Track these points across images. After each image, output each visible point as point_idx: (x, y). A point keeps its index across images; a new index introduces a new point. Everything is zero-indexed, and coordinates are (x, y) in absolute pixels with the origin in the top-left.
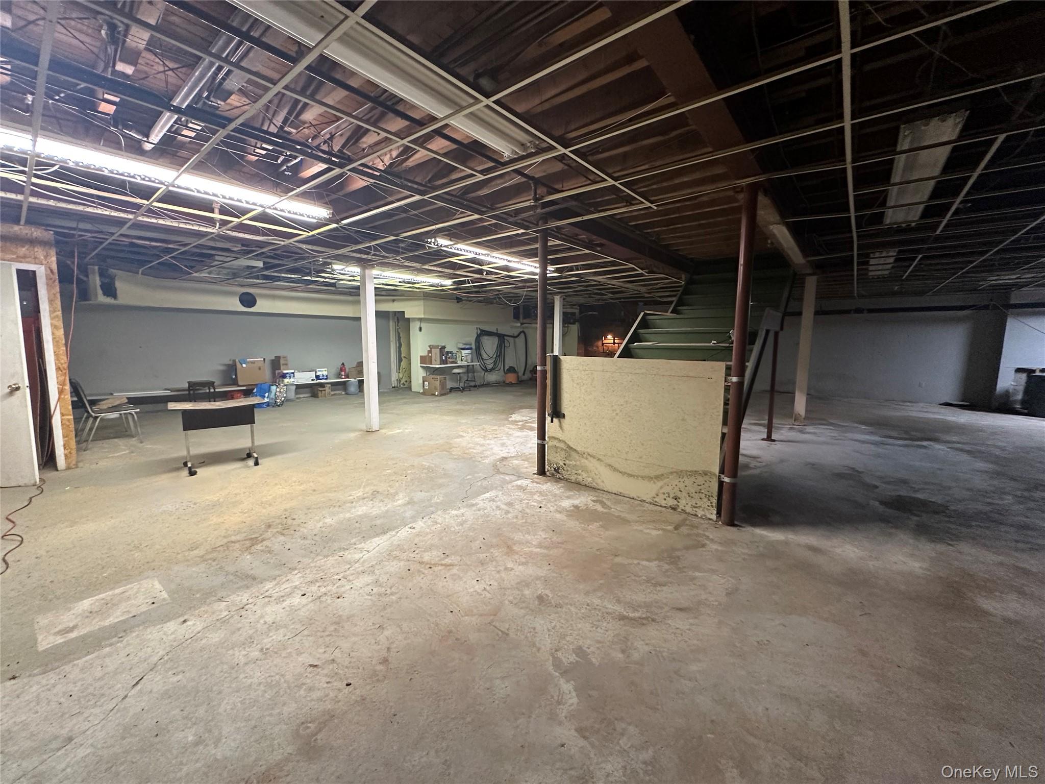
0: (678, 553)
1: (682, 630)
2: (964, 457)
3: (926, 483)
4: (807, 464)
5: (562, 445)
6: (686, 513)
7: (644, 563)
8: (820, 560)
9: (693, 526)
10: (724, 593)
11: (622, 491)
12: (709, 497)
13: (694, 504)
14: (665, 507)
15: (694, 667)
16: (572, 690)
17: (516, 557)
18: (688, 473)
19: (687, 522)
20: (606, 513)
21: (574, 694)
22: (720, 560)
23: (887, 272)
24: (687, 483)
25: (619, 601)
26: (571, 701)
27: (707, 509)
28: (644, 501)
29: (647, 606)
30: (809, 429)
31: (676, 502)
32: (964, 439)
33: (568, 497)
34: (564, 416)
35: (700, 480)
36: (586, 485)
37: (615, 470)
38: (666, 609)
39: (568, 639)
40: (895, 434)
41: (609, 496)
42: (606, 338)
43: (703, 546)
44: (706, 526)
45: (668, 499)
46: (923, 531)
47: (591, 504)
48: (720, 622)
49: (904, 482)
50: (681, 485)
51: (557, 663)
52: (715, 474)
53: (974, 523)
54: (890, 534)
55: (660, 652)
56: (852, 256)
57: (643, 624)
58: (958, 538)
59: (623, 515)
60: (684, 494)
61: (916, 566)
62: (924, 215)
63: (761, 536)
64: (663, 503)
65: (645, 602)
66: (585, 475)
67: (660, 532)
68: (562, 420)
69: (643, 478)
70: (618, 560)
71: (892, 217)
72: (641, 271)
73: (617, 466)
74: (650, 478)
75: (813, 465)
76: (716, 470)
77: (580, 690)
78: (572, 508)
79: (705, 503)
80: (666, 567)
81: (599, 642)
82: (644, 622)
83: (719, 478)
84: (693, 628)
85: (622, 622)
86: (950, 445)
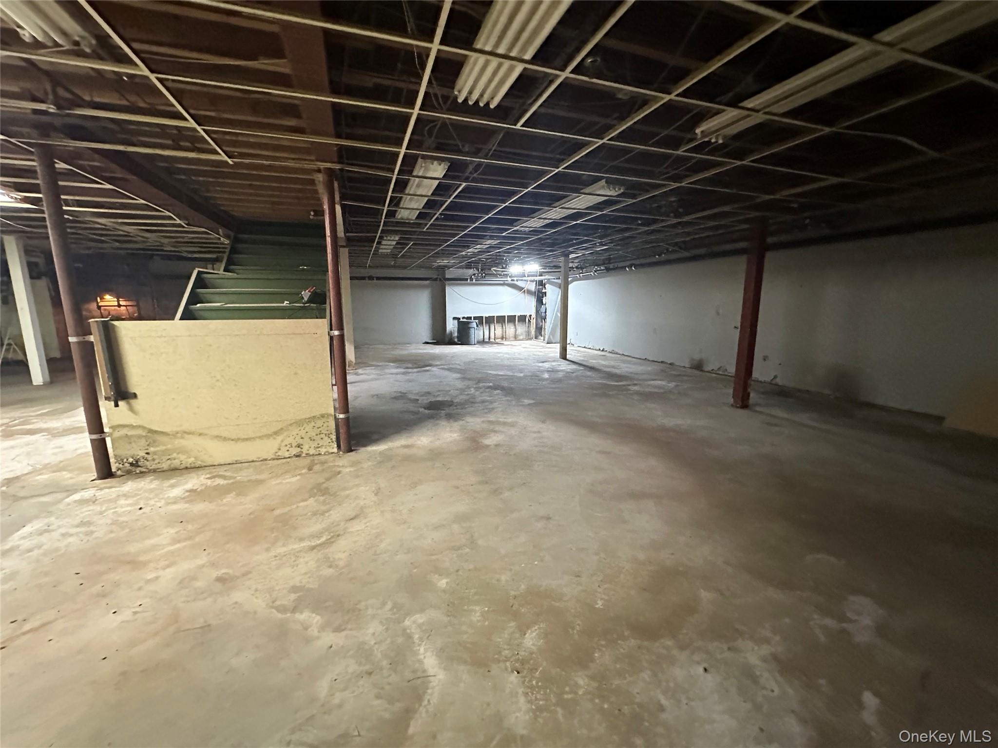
0: (325, 485)
1: (361, 530)
2: (447, 373)
3: (439, 391)
4: (373, 396)
5: (140, 432)
6: (310, 456)
7: (302, 504)
8: (414, 451)
9: (323, 463)
10: (373, 495)
11: (236, 459)
12: (328, 435)
13: (316, 446)
14: (289, 457)
15: (382, 546)
16: (310, 614)
17: (152, 565)
18: (308, 420)
19: (316, 462)
20: (233, 483)
21: (314, 615)
22: (357, 476)
23: (389, 251)
24: (307, 430)
25: (302, 539)
26: (315, 621)
27: (330, 446)
28: (266, 460)
29: (327, 529)
30: (360, 371)
31: (299, 449)
32: (443, 362)
33: (173, 486)
34: (135, 396)
35: (319, 423)
36: (187, 468)
37: (225, 439)
38: (342, 523)
39: (277, 588)
40: (410, 365)
41: (226, 468)
42: (102, 299)
43: (339, 473)
44: (332, 459)
45: (290, 449)
46: (450, 417)
47: (209, 482)
48: (382, 512)
49: (429, 393)
50: (303, 433)
51: (282, 609)
52: (331, 415)
53: (466, 406)
54: (437, 424)
55: (356, 550)
56: (376, 236)
57: (333, 542)
58: (464, 415)
59: (253, 478)
60: (306, 439)
61: (455, 436)
62: (418, 217)
63: (373, 451)
64: (287, 454)
65: (323, 528)
66: (182, 457)
67: (298, 477)
68: (133, 402)
69: (260, 438)
70: (277, 512)
71: (403, 214)
72: (178, 221)
73: (225, 434)
74: (268, 436)
75: (377, 395)
76: (332, 411)
77: (315, 610)
78: (187, 494)
79: (327, 440)
80: (322, 498)
81: (306, 574)
82: (332, 540)
83: (335, 417)
84: (368, 524)
85: (315, 551)
86: (440, 367)
